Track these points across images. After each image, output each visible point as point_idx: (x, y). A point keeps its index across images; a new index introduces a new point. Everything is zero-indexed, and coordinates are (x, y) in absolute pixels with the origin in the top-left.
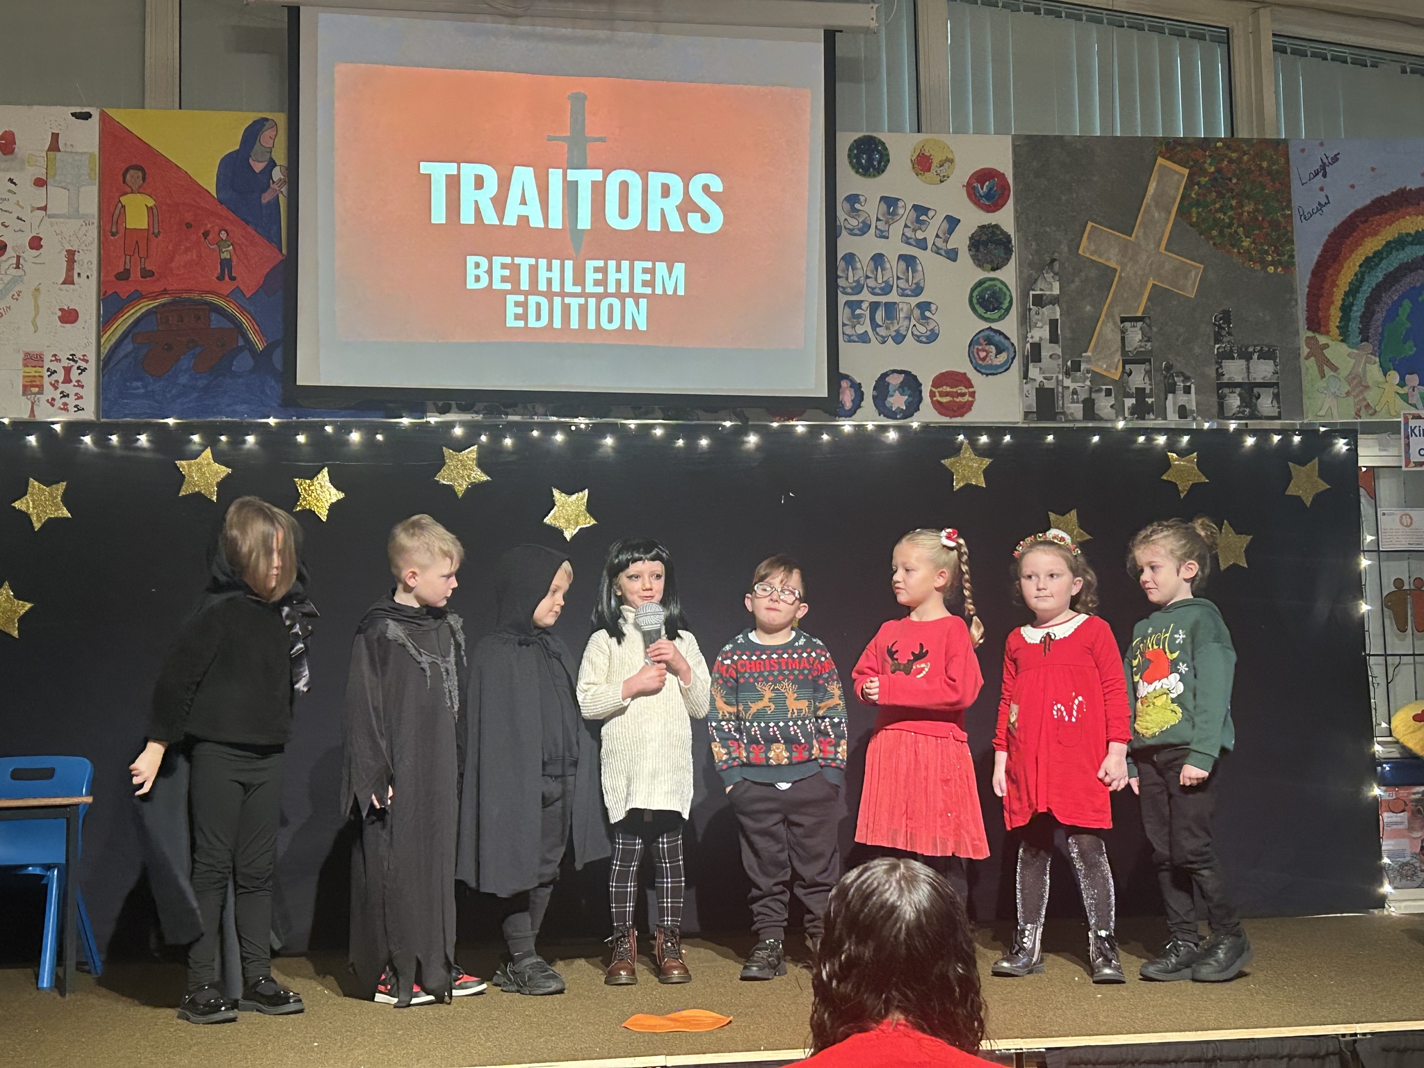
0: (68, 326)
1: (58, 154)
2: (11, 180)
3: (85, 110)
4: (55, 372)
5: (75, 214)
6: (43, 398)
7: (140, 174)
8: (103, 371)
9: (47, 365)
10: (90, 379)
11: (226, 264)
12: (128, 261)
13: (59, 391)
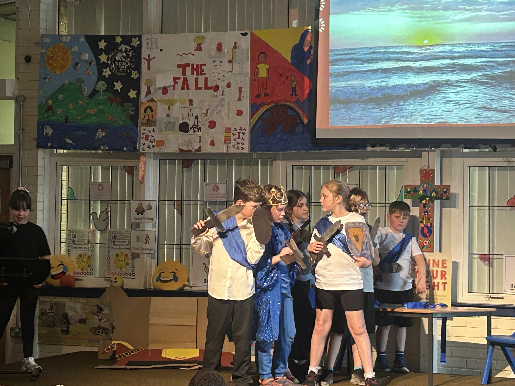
0: (239, 117)
1: (237, 50)
2: (221, 61)
3: (245, 32)
4: (235, 134)
5: (242, 73)
6: (231, 145)
7: (264, 56)
8: (251, 133)
9: (233, 132)
10: (247, 137)
11: (294, 90)
12: (260, 90)
13: (236, 142)
